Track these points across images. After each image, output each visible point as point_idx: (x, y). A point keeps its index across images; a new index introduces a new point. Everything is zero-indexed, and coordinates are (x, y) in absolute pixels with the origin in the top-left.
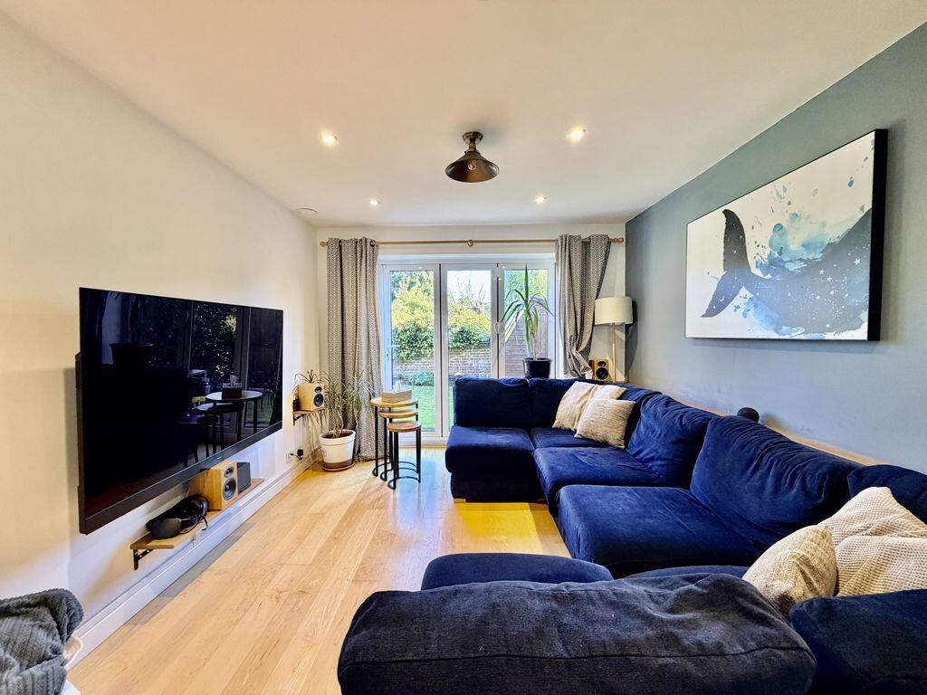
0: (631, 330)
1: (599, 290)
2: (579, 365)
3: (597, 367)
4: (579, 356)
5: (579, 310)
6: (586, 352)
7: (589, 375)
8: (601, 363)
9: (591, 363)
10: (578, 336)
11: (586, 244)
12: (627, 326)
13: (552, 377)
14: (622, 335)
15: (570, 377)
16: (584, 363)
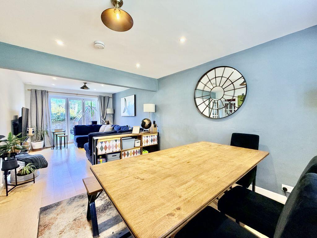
0: (114, 115)
1: (107, 107)
2: (103, 122)
3: (107, 122)
4: (103, 120)
5: (103, 111)
6: (105, 119)
7: (105, 123)
8: (108, 121)
9: (106, 121)
10: (103, 116)
11: (104, 98)
12: (113, 114)
13: (97, 124)
14: (112, 116)
15: (101, 124)
16: (104, 121)
